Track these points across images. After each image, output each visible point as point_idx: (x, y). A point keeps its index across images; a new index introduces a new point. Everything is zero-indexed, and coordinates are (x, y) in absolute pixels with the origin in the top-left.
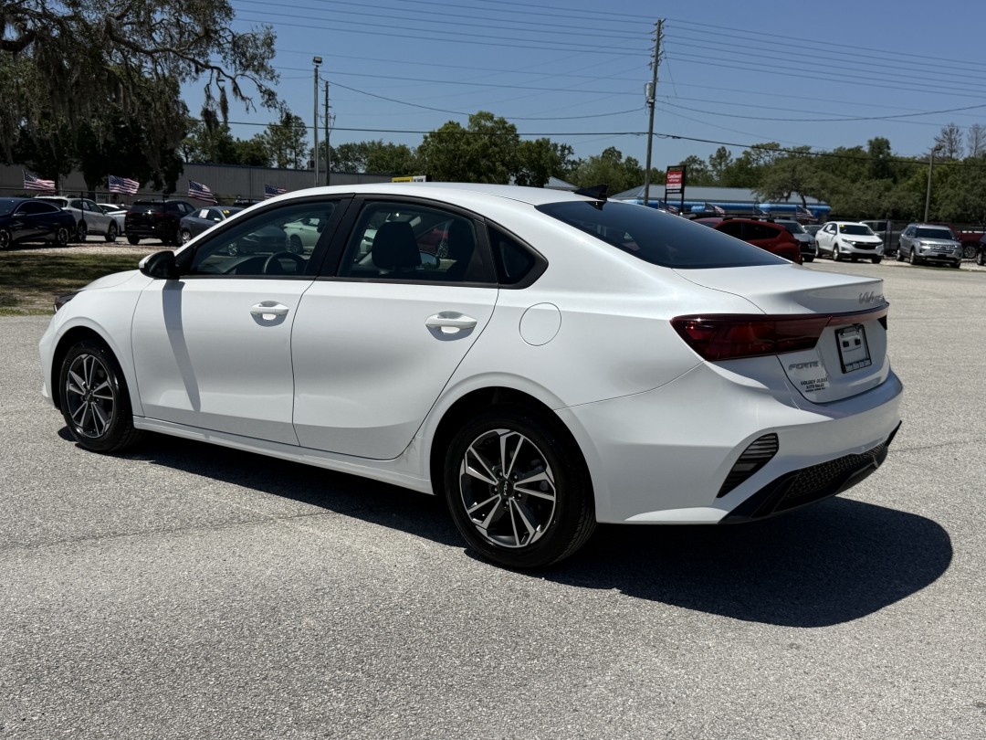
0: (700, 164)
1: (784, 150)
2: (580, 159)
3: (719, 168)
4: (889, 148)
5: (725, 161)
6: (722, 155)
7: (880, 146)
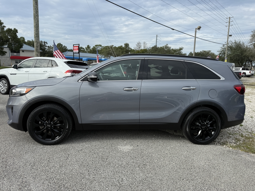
0: (83, 49)
1: (103, 46)
2: (50, 46)
3: (88, 50)
4: (129, 46)
5: (89, 49)
6: (88, 47)
7: (127, 45)
